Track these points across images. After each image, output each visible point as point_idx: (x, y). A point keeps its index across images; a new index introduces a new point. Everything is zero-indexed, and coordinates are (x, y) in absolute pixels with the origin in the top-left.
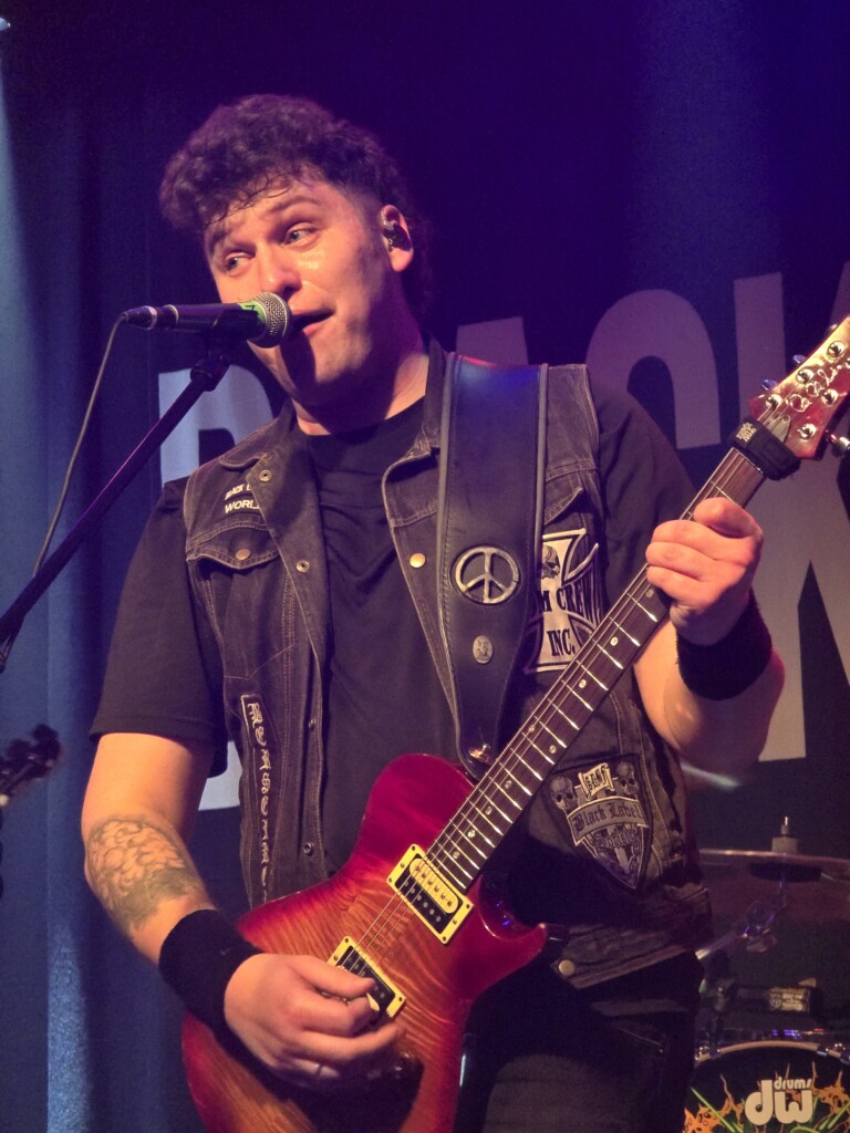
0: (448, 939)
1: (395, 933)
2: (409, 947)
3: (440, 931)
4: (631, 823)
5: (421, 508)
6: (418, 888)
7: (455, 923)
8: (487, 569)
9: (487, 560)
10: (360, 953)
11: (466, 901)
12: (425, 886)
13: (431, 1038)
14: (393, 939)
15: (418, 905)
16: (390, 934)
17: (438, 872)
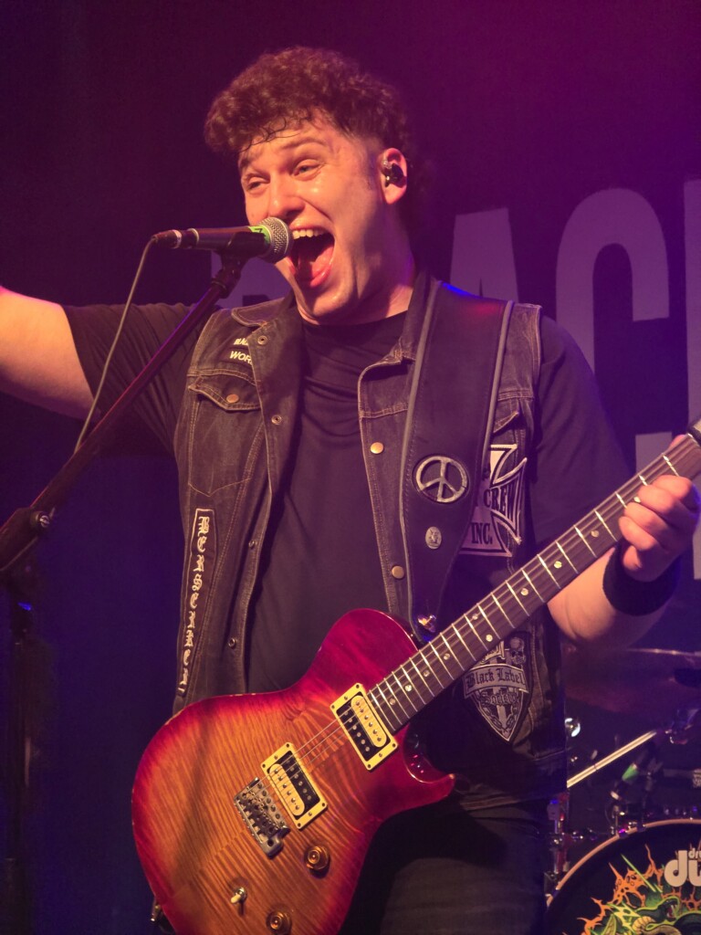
0: (372, 767)
1: (329, 751)
2: (339, 765)
3: (367, 759)
4: (514, 687)
5: (387, 407)
6: (356, 720)
7: (381, 755)
8: (442, 474)
9: (443, 468)
10: (298, 760)
11: (393, 741)
12: (362, 721)
13: (343, 842)
14: (327, 755)
15: (353, 733)
16: (324, 751)
17: (375, 712)
